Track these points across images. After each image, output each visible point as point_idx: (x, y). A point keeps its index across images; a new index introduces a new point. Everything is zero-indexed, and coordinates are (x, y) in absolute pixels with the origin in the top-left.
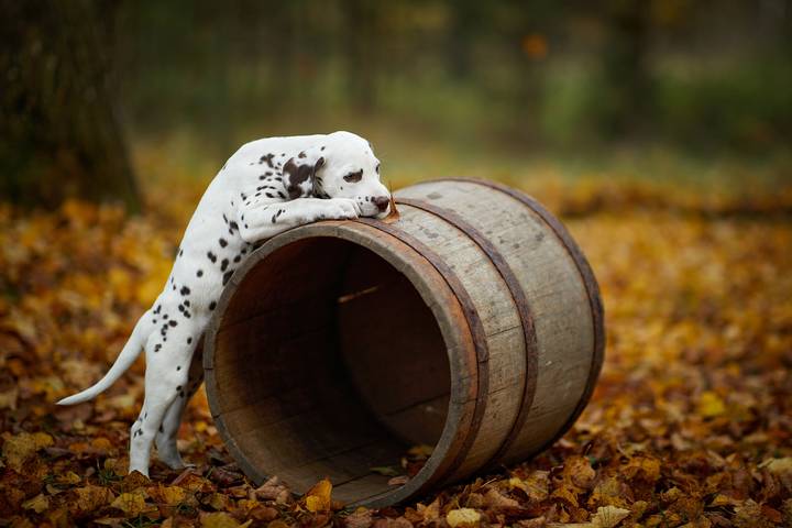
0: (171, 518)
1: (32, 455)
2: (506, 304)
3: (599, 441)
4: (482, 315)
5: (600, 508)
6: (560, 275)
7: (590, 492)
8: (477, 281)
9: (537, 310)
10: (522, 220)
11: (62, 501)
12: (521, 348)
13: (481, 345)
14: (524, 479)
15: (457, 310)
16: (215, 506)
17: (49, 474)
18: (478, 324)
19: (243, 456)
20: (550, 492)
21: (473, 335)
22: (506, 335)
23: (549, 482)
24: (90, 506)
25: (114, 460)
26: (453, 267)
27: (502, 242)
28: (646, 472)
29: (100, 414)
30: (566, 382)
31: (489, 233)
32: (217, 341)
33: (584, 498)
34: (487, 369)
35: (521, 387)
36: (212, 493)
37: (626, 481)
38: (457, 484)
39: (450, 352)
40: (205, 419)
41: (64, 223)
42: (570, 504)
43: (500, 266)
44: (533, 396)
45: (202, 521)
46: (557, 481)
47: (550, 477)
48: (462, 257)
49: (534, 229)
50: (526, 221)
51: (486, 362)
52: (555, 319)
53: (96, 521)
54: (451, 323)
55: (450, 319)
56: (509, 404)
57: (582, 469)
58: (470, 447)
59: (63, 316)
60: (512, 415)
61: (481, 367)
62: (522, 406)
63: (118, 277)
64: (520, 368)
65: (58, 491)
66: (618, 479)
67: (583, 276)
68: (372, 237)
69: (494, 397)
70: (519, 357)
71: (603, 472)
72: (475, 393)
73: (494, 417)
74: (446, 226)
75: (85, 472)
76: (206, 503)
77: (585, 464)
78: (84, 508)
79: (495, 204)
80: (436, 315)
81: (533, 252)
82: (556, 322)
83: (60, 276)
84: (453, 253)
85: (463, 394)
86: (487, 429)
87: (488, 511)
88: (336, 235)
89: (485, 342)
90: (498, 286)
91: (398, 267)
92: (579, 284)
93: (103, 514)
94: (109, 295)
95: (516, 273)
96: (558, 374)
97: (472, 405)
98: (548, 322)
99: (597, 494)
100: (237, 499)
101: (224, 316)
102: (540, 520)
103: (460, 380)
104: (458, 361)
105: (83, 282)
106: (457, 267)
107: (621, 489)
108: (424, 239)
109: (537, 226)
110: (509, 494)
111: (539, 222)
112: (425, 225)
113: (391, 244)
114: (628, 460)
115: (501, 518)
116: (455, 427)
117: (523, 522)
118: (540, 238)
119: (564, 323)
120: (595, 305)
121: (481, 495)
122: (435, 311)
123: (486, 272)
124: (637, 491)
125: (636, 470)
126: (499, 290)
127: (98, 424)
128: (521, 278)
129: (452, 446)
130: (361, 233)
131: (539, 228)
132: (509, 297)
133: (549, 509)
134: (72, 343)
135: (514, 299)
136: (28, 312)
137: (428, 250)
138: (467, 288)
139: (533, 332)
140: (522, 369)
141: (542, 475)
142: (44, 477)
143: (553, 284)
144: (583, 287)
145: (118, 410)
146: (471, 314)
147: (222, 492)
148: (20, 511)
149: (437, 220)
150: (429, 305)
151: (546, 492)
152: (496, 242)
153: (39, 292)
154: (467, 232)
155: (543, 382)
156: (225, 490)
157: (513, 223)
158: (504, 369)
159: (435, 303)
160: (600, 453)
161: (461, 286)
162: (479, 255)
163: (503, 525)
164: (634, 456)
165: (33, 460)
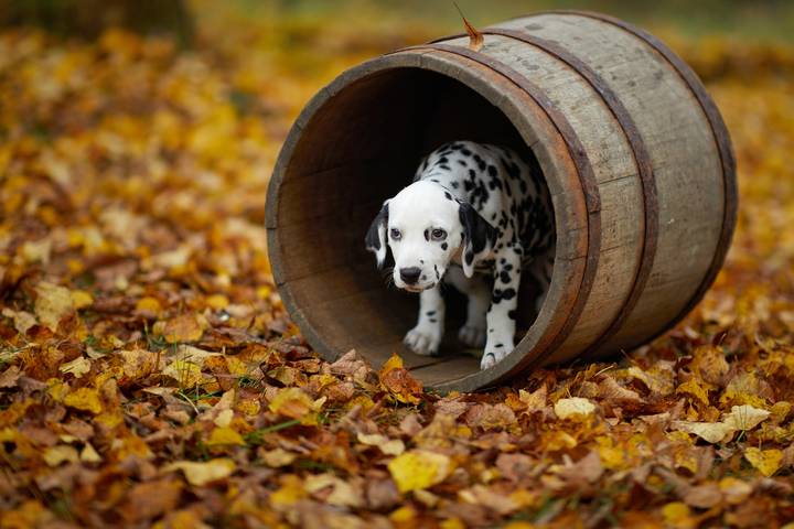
0: (232, 391)
1: (69, 314)
2: (620, 148)
3: (733, 331)
4: (593, 158)
5: (735, 408)
6: (683, 120)
7: (722, 389)
8: (585, 120)
9: (657, 157)
10: (638, 55)
11: (105, 366)
12: (639, 200)
13: (591, 192)
14: (644, 368)
15: (563, 152)
16: (283, 380)
17: (88, 336)
18: (587, 167)
19: (312, 330)
20: (676, 387)
21: (582, 180)
22: (620, 183)
23: (674, 374)
24: (138, 372)
25: (164, 324)
26: (558, 102)
27: (614, 78)
28: (788, 370)
29: (146, 272)
30: (692, 245)
31: (600, 67)
32: (280, 196)
33: (715, 396)
34: (598, 221)
35: (639, 246)
36: (279, 365)
37: (765, 378)
38: (565, 365)
39: (555, 199)
40: (268, 284)
41: (103, 57)
42: (699, 401)
43: (612, 104)
44: (652, 260)
45: (268, 397)
46: (685, 374)
47: (676, 369)
48: (567, 93)
49: (652, 67)
50: (643, 57)
51: (597, 212)
52: (678, 169)
53: (145, 390)
54: (556, 165)
55: (554, 160)
56: (625, 266)
57: (714, 362)
58: (579, 315)
59: (102, 161)
60: (628, 280)
61: (590, 216)
62: (639, 270)
63: (165, 122)
64: (638, 223)
65: (100, 355)
66: (757, 375)
67: (710, 121)
68: (462, 67)
69: (606, 255)
70: (636, 210)
71: (738, 367)
72: (585, 250)
73: (608, 280)
74: (548, 59)
75: (129, 337)
76: (273, 376)
77: (717, 356)
78: (131, 374)
79: (605, 37)
80: (538, 156)
81: (651, 92)
82: (680, 174)
83: (98, 118)
84: (556, 88)
85: (571, 249)
86: (599, 294)
87: (603, 403)
88: (418, 65)
89: (596, 189)
90: (611, 127)
91: (493, 101)
92: (707, 132)
93: (153, 383)
94: (155, 141)
95: (632, 114)
96: (681, 235)
97: (581, 263)
98: (669, 172)
99: (730, 391)
100: (309, 375)
101: (288, 167)
102: (665, 416)
103: (567, 232)
104: (564, 209)
105: (125, 124)
106: (562, 103)
107: (759, 387)
108: (523, 70)
109: (655, 62)
110: (628, 385)
111: (658, 59)
112: (524, 55)
113: (483, 74)
114: (768, 354)
115: (618, 412)
116: (561, 288)
117: (644, 418)
118: (659, 76)
119: (688, 177)
120: (725, 157)
121: (595, 384)
122: (536, 152)
123: (596, 110)
124: (778, 391)
125: (777, 366)
126: (613, 132)
127: (144, 284)
128: (637, 119)
129: (557, 311)
130: (448, 62)
131: (658, 65)
132: (624, 140)
133: (674, 405)
134: (112, 193)
135: (629, 142)
136: (60, 156)
137: (528, 82)
138: (574, 126)
139: (653, 182)
140: (640, 225)
141: (666, 365)
142: (84, 339)
143: (675, 129)
144: (711, 136)
145: (167, 270)
146: (578, 156)
147: (291, 366)
148: (58, 374)
149: (538, 52)
150: (529, 145)
151: (671, 385)
152: (607, 78)
153: (75, 133)
154: (571, 64)
155: (665, 243)
156: (295, 363)
157: (627, 58)
158: (618, 224)
159: (537, 142)
160: (734, 345)
161: (568, 125)
162: (588, 92)
163: (621, 420)
164: (774, 350)
165: (71, 319)
